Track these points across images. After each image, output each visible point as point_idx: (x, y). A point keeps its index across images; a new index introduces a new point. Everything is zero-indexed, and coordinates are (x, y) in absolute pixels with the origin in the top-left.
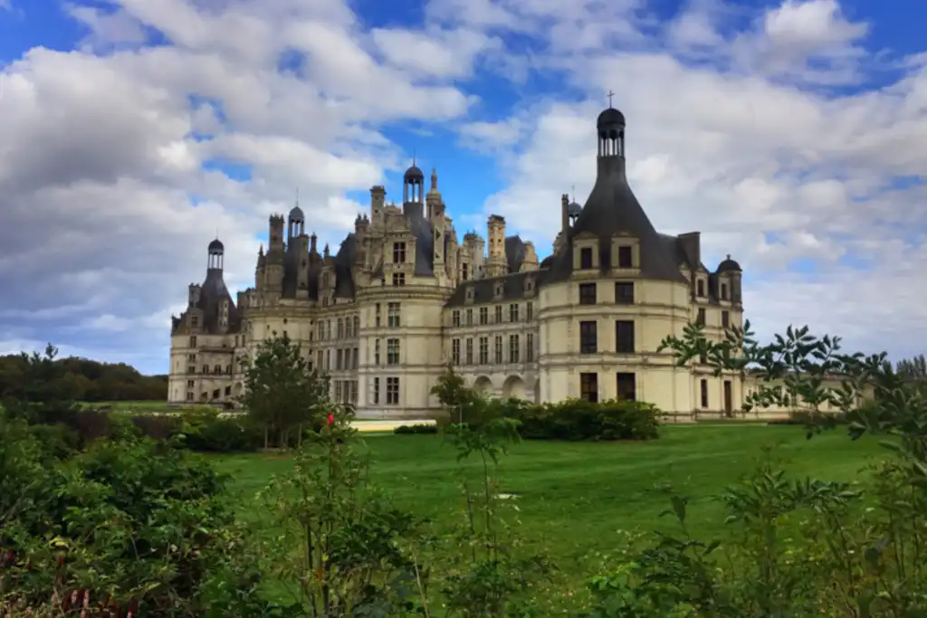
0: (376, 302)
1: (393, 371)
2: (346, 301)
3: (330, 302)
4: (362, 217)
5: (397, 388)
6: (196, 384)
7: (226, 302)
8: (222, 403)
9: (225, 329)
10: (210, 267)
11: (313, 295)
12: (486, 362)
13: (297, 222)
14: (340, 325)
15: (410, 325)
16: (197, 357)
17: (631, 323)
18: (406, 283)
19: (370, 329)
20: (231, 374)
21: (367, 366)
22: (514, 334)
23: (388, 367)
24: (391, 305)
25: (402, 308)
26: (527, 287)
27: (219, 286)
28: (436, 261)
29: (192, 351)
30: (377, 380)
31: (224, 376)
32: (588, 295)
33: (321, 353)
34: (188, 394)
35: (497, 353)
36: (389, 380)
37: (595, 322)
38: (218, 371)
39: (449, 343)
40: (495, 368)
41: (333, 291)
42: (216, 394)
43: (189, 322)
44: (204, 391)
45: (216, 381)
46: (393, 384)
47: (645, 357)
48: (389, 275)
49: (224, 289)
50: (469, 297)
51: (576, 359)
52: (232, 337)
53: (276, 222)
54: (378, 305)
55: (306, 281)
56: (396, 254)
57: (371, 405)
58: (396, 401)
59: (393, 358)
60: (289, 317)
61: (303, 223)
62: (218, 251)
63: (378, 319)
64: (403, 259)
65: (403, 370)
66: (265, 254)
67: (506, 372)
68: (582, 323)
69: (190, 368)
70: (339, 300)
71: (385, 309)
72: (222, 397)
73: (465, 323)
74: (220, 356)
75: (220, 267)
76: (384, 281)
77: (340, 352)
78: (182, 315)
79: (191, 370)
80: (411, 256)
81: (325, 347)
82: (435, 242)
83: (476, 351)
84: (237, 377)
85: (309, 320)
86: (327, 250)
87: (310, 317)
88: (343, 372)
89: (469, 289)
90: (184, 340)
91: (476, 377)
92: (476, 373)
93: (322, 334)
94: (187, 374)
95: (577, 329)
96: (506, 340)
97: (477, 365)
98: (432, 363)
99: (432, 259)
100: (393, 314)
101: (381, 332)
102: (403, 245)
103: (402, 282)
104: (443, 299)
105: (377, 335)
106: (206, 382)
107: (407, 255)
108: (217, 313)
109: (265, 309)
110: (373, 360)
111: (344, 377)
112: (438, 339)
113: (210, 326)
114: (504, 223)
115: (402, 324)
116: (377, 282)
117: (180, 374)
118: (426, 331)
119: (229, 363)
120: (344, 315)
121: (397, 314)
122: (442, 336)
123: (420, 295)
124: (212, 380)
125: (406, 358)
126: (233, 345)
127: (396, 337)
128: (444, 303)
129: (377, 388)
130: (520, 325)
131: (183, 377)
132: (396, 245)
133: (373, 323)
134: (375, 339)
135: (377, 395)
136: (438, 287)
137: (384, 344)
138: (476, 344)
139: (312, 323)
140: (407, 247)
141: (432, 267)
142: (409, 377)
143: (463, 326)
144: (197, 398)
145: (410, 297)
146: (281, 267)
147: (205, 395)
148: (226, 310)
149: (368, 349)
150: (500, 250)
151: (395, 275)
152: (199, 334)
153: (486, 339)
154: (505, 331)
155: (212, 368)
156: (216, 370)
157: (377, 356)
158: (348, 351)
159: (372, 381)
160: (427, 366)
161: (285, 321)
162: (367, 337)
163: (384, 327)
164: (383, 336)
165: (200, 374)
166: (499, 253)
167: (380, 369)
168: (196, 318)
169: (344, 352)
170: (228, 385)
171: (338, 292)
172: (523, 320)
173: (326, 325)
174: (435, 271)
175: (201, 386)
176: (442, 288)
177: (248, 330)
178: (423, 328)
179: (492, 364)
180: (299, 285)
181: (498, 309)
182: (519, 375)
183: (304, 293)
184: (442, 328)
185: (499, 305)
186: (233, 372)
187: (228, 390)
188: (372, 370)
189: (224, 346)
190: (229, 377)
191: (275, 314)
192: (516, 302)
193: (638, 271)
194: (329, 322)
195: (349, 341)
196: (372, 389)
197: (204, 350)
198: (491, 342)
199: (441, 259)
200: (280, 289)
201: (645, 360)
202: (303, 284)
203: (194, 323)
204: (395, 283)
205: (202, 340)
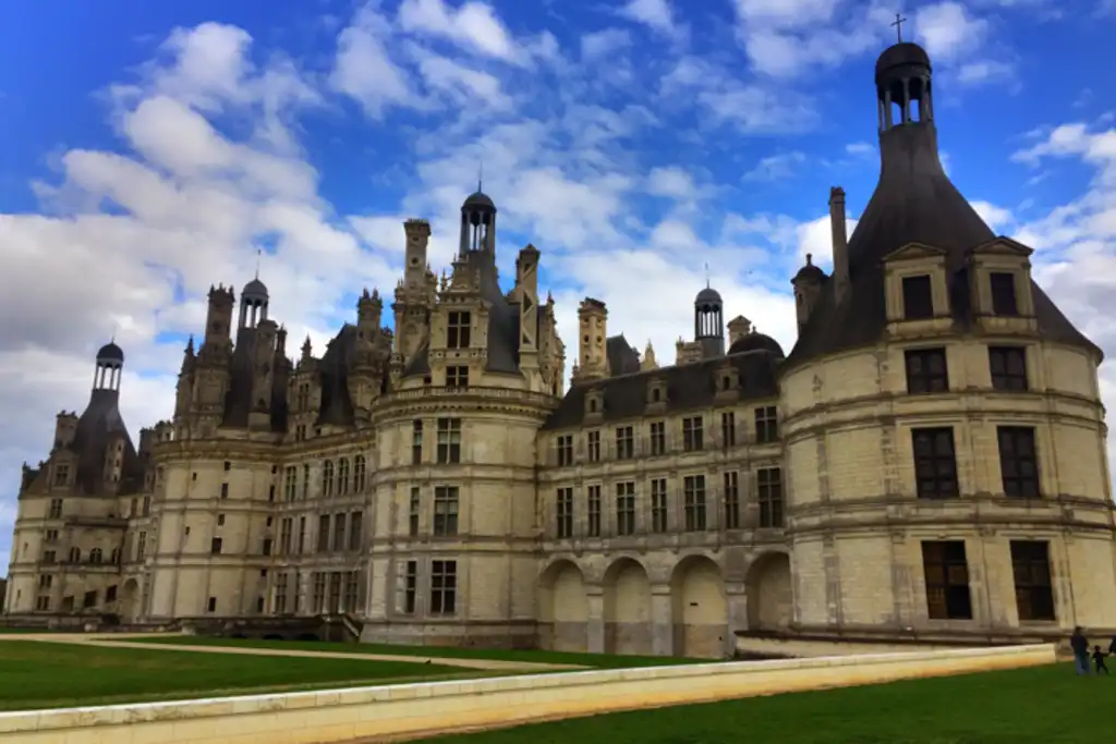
0: (415, 417)
1: (444, 549)
2: (338, 430)
3: (309, 434)
4: (371, 295)
5: (451, 581)
6: (55, 581)
7: (122, 443)
8: (99, 615)
9: (115, 488)
10: (98, 386)
11: (279, 422)
12: (631, 531)
13: (258, 303)
14: (327, 473)
15: (478, 460)
16: (61, 535)
17: (1029, 432)
18: (470, 383)
19: (401, 468)
20: (119, 564)
21: (392, 540)
22: (693, 473)
23: (434, 541)
24: (443, 423)
25: (463, 428)
26: (720, 384)
27: (110, 417)
28: (523, 348)
29: (54, 524)
30: (412, 566)
31: (105, 569)
32: (927, 372)
33: (288, 523)
34: (40, 599)
35: (655, 512)
36: (437, 566)
37: (949, 431)
38: (95, 559)
39: (550, 496)
40: (653, 540)
41: (315, 414)
42: (90, 598)
43: (51, 476)
44: (68, 593)
45: (89, 576)
46: (445, 573)
47: (1068, 507)
48: (439, 369)
49: (119, 421)
50: (593, 409)
51: (909, 510)
52: (127, 501)
53: (220, 300)
54: (418, 424)
55: (267, 398)
56: (452, 333)
57: (398, 615)
58: (450, 608)
59: (445, 524)
60: (233, 457)
61: (265, 305)
62: (115, 361)
63: (417, 449)
64: (465, 343)
65: (466, 547)
66: (196, 353)
67: (677, 549)
68: (916, 433)
69: (47, 553)
70: (326, 430)
71: (430, 432)
72: (100, 605)
73: (584, 456)
74: (102, 532)
75: (115, 387)
76: (428, 380)
77: (324, 519)
78: (42, 465)
79: (48, 558)
80: (480, 337)
81: (295, 512)
82: (523, 315)
83: (610, 511)
84: (130, 569)
85: (270, 465)
86: (307, 347)
87: (272, 460)
88: (330, 556)
89: (592, 395)
90: (39, 507)
91: (609, 562)
92: (609, 552)
93: (291, 489)
94: (40, 563)
95: (905, 445)
96: (675, 485)
97: (610, 536)
98: (521, 535)
99: (517, 346)
100: (447, 441)
101: (423, 474)
102: (466, 317)
103: (464, 382)
104: (539, 416)
105: (413, 480)
106: (72, 579)
107: (473, 334)
108: (102, 460)
109: (192, 444)
110: (404, 529)
111: (330, 565)
112: (530, 489)
113: (89, 482)
114: (606, 312)
115: (462, 459)
116: (415, 383)
117: (28, 565)
118: (509, 474)
119: (116, 545)
120: (337, 452)
121: (455, 441)
122: (537, 483)
123: (499, 406)
124: (83, 574)
125: (471, 523)
126: (127, 514)
127: (452, 484)
128: (541, 422)
129: (411, 581)
130: (710, 457)
131: (33, 569)
132: (453, 317)
133: (406, 457)
134: (410, 487)
135: (411, 596)
136: (528, 392)
137: (428, 495)
138: (609, 495)
139: (274, 471)
140: (475, 320)
141: (516, 358)
142: (476, 560)
143: (579, 463)
144: (54, 606)
145: (480, 409)
146: (224, 373)
147: (69, 601)
148: (119, 456)
149: (394, 507)
150: (599, 354)
151: (451, 370)
152: (70, 495)
153: (631, 485)
154: (673, 471)
155: (85, 554)
156: (92, 556)
157: (414, 519)
158: (340, 517)
159: (401, 567)
160: (509, 539)
161: (227, 466)
162: (393, 484)
163: (429, 465)
164: (427, 482)
165: (62, 563)
166: (599, 359)
167: (418, 545)
168: (66, 468)
169: (332, 521)
170: (113, 581)
171: (324, 416)
172: (714, 448)
173: (301, 472)
174: (521, 365)
175: (63, 586)
176: (535, 393)
177: (157, 482)
178: (504, 467)
179: (644, 533)
180: (255, 404)
181: (658, 429)
182: (708, 553)
183: (264, 419)
184: (537, 468)
185: (657, 421)
186: (124, 559)
187: (111, 593)
188: (402, 547)
189: (111, 516)
190: (114, 569)
191: (209, 454)
192: (697, 414)
193: (1033, 323)
194: (307, 467)
195: (345, 500)
196: (401, 583)
197: (74, 522)
198: (642, 491)
199: (532, 347)
200: (220, 410)
201: (1069, 514)
202: (262, 402)
203: (61, 476)
204: (450, 382)
205: (70, 505)
